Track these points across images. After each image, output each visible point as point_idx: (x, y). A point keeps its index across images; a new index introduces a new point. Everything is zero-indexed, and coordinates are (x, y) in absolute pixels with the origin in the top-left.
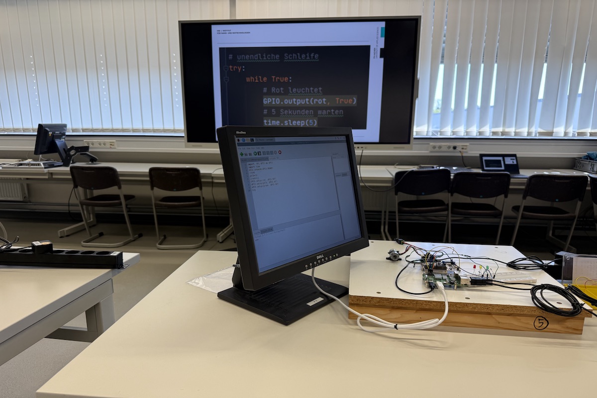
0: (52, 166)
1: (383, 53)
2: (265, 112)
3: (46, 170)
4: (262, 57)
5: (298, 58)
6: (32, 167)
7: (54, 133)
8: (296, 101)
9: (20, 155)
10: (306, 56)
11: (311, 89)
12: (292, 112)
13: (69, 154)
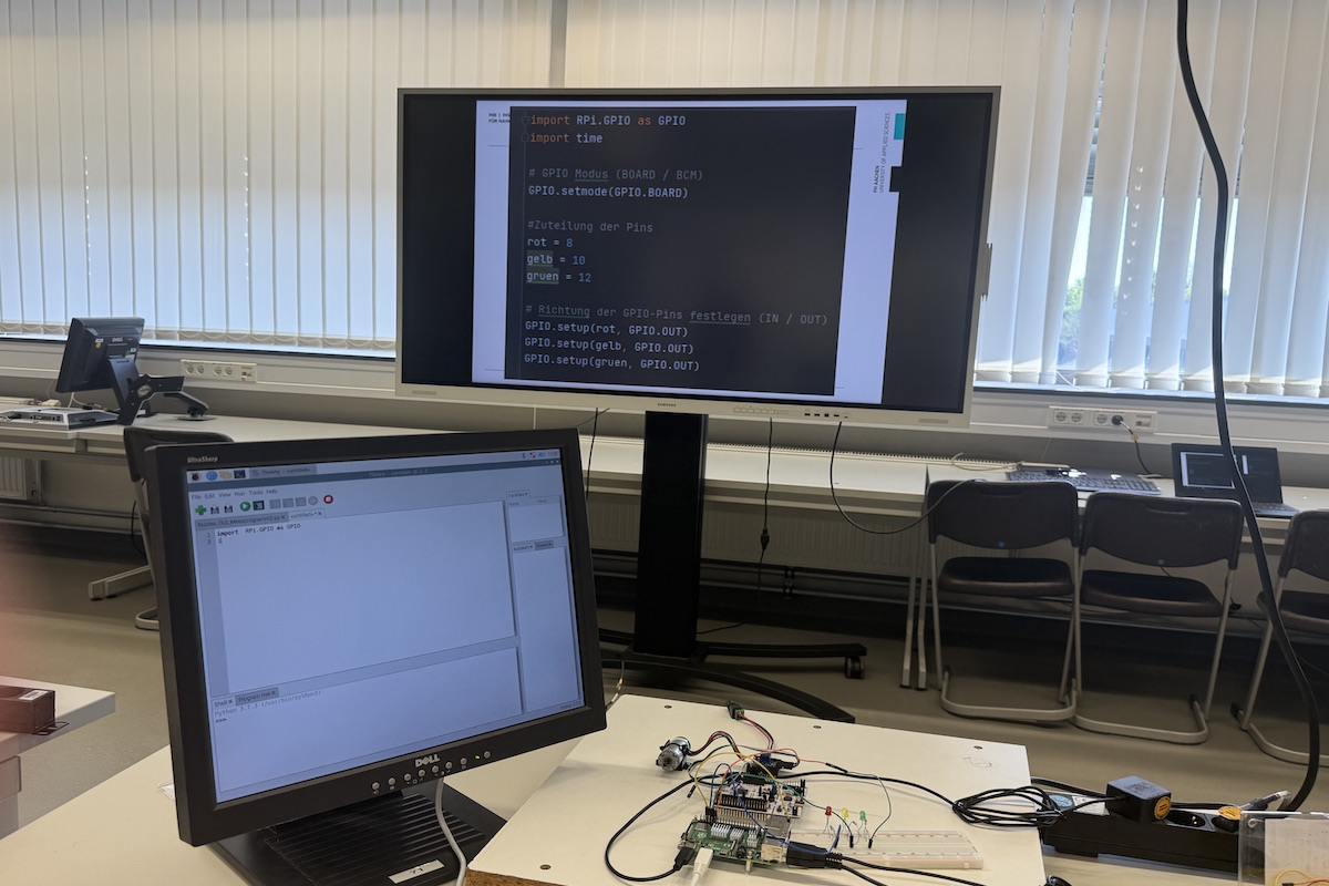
0: (90, 422)
1: (898, 179)
3: (72, 434)
6: (41, 422)
7: (108, 340)
9: (30, 390)
13: (137, 394)
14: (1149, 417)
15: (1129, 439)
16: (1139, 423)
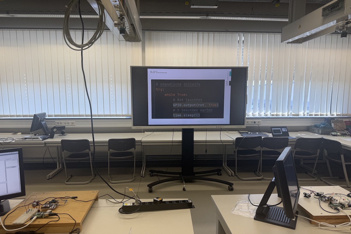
0: (45, 138)
1: (231, 83)
2: (174, 110)
4: (173, 84)
5: (190, 85)
7: (41, 119)
8: (189, 105)
10: (194, 85)
11: (197, 99)
12: (187, 110)
13: (54, 131)
14: (260, 121)
15: (258, 126)
16: (258, 123)
